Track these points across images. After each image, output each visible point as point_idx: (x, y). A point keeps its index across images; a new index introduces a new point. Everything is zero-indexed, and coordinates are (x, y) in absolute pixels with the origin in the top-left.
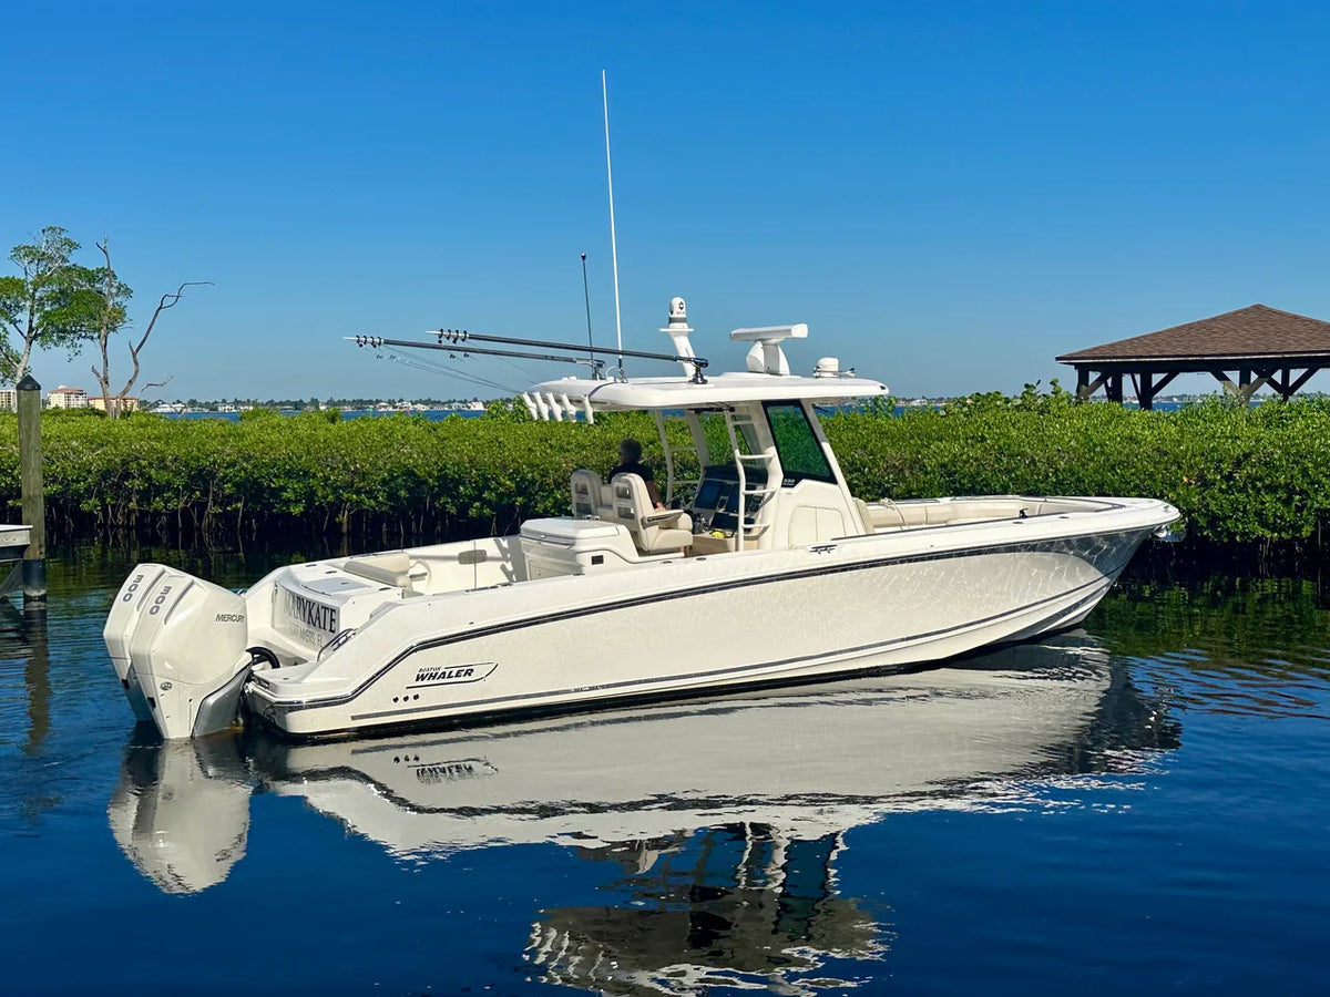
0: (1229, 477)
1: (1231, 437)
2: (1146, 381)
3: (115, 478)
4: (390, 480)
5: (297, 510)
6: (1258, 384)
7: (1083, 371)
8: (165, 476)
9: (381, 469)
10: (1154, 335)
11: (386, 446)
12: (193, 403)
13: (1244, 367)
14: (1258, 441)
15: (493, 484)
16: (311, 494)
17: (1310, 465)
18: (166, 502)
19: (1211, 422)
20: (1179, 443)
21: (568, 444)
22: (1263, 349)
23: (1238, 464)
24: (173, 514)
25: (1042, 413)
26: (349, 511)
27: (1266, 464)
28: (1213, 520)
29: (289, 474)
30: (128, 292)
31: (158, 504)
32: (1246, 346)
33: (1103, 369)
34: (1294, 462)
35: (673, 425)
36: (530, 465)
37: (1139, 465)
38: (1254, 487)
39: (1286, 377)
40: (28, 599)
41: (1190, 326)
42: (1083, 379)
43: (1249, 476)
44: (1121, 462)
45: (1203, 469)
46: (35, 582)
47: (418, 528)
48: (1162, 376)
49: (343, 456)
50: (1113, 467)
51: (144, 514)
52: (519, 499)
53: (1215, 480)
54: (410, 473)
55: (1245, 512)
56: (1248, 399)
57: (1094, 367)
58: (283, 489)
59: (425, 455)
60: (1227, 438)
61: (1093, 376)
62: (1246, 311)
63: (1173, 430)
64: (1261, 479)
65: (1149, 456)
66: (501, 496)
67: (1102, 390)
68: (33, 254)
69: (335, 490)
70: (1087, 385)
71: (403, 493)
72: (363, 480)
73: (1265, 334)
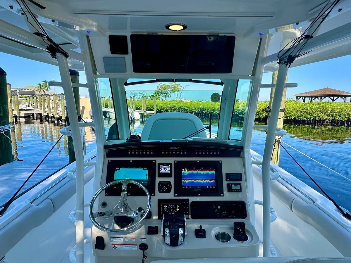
2: (312, 98)
7: (297, 97)
8: (176, 108)
33: (300, 97)
39: (334, 98)
62: (325, 89)
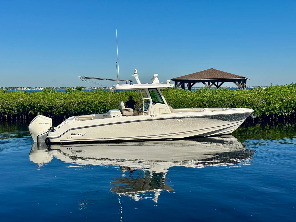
0: (205, 105)
1: (206, 96)
2: (190, 84)
4: (18, 107)
6: (212, 85)
7: (176, 82)
9: (15, 104)
10: (190, 74)
11: (17, 98)
13: (209, 81)
14: (211, 97)
15: (43, 107)
17: (221, 102)
19: (202, 93)
20: (195, 98)
21: (61, 98)
22: (213, 77)
23: (207, 102)
25: (168, 91)
26: (8, 114)
27: (213, 102)
32: (209, 77)
34: (218, 102)
35: (86, 94)
36: (52, 103)
37: (187, 102)
39: (218, 83)
41: (198, 73)
42: (176, 84)
43: (209, 105)
44: (183, 102)
45: (200, 103)
47: (25, 118)
48: (193, 83)
49: (6, 101)
50: (182, 103)
52: (50, 111)
53: (202, 106)
54: (22, 105)
56: (210, 88)
57: (179, 81)
59: (26, 101)
60: (205, 97)
61: (178, 83)
62: (209, 70)
63: (194, 95)
64: (211, 105)
65: (189, 101)
66: (45, 110)
67: (180, 86)
69: (4, 109)
70: (177, 85)
71: (21, 110)
72: (11, 107)
73: (213, 74)
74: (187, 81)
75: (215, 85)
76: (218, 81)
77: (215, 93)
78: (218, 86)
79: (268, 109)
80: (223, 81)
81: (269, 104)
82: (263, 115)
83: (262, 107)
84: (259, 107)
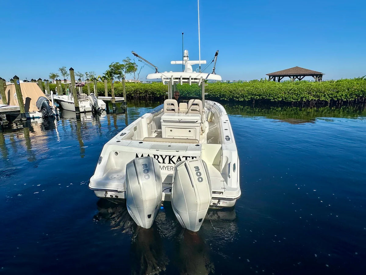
0: (289, 92)
1: (290, 86)
2: (279, 78)
3: (136, 91)
5: (158, 96)
6: (296, 78)
7: (270, 76)
10: (281, 71)
12: (147, 82)
13: (294, 76)
14: (294, 87)
16: (160, 94)
17: (301, 90)
18: (142, 94)
19: (287, 84)
20: (282, 87)
22: (297, 73)
23: (290, 90)
24: (143, 96)
25: (263, 83)
27: (294, 90)
28: (286, 98)
29: (157, 91)
30: (137, 66)
31: (141, 95)
32: (294, 73)
33: (273, 76)
34: (299, 90)
38: (292, 93)
39: (300, 77)
40: (125, 107)
41: (286, 70)
42: (270, 78)
46: (125, 105)
48: (282, 77)
51: (139, 96)
55: (290, 97)
56: (293, 81)
57: (271, 76)
58: (157, 93)
61: (271, 77)
62: (295, 67)
64: (293, 93)
67: (272, 80)
68: (125, 61)
69: (163, 93)
73: (297, 71)
74: (277, 76)
75: (298, 78)
76: (300, 76)
77: (297, 84)
78: (300, 79)
79: (336, 96)
80: (304, 75)
81: (337, 92)
82: (332, 100)
83: (332, 94)
84: (329, 94)
